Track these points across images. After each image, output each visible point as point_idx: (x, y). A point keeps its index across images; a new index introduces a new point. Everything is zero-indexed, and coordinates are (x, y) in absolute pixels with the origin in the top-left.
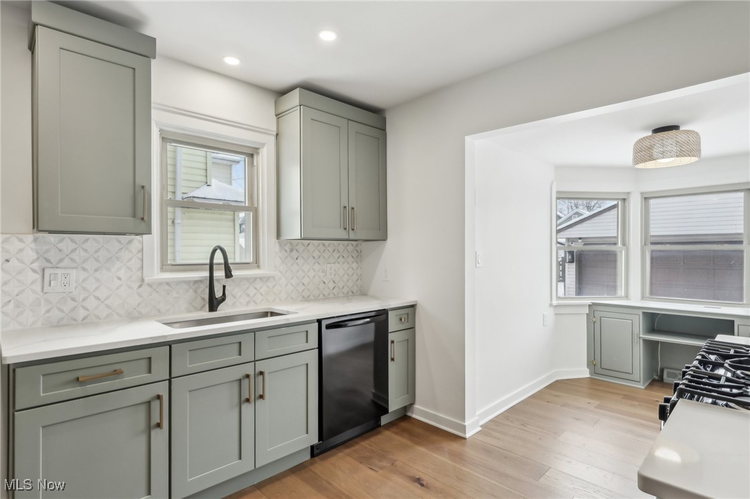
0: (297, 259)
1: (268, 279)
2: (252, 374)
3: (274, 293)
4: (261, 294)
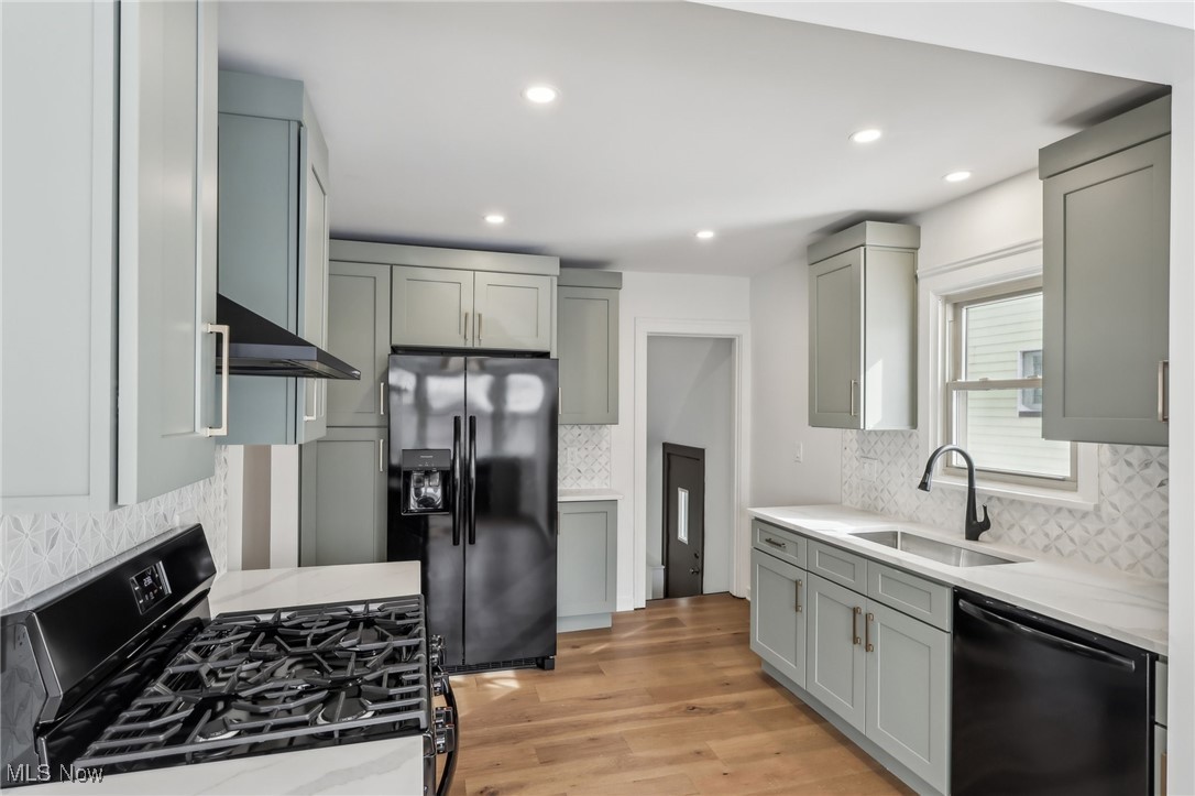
1: (1085, 515)
2: (864, 612)
3: (1101, 546)
4: (1072, 540)
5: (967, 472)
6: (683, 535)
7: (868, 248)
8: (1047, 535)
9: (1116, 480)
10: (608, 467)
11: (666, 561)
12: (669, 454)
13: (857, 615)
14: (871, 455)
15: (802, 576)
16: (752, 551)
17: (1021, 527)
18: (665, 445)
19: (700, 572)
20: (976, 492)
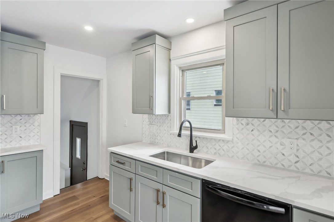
0: (252, 131)
1: (228, 141)
2: (161, 190)
3: (233, 152)
4: (224, 150)
5: (190, 128)
6: (78, 156)
7: (156, 45)
8: (215, 149)
9: (238, 130)
10: (39, 134)
11: (71, 166)
12: (72, 125)
13: (159, 192)
14: (154, 123)
15: (133, 176)
16: (110, 165)
17: (206, 147)
18: (71, 121)
19: (86, 169)
20: (193, 135)
